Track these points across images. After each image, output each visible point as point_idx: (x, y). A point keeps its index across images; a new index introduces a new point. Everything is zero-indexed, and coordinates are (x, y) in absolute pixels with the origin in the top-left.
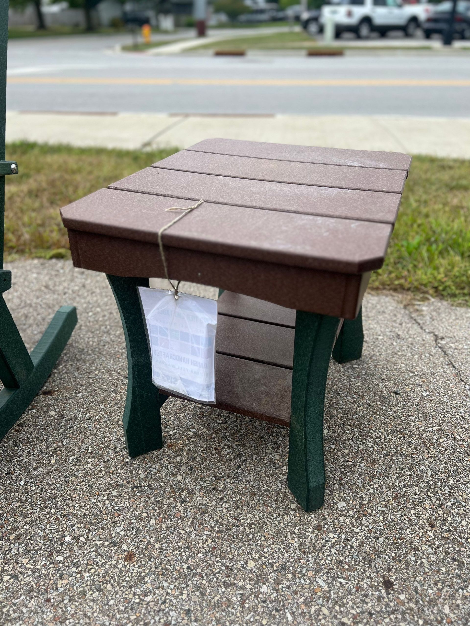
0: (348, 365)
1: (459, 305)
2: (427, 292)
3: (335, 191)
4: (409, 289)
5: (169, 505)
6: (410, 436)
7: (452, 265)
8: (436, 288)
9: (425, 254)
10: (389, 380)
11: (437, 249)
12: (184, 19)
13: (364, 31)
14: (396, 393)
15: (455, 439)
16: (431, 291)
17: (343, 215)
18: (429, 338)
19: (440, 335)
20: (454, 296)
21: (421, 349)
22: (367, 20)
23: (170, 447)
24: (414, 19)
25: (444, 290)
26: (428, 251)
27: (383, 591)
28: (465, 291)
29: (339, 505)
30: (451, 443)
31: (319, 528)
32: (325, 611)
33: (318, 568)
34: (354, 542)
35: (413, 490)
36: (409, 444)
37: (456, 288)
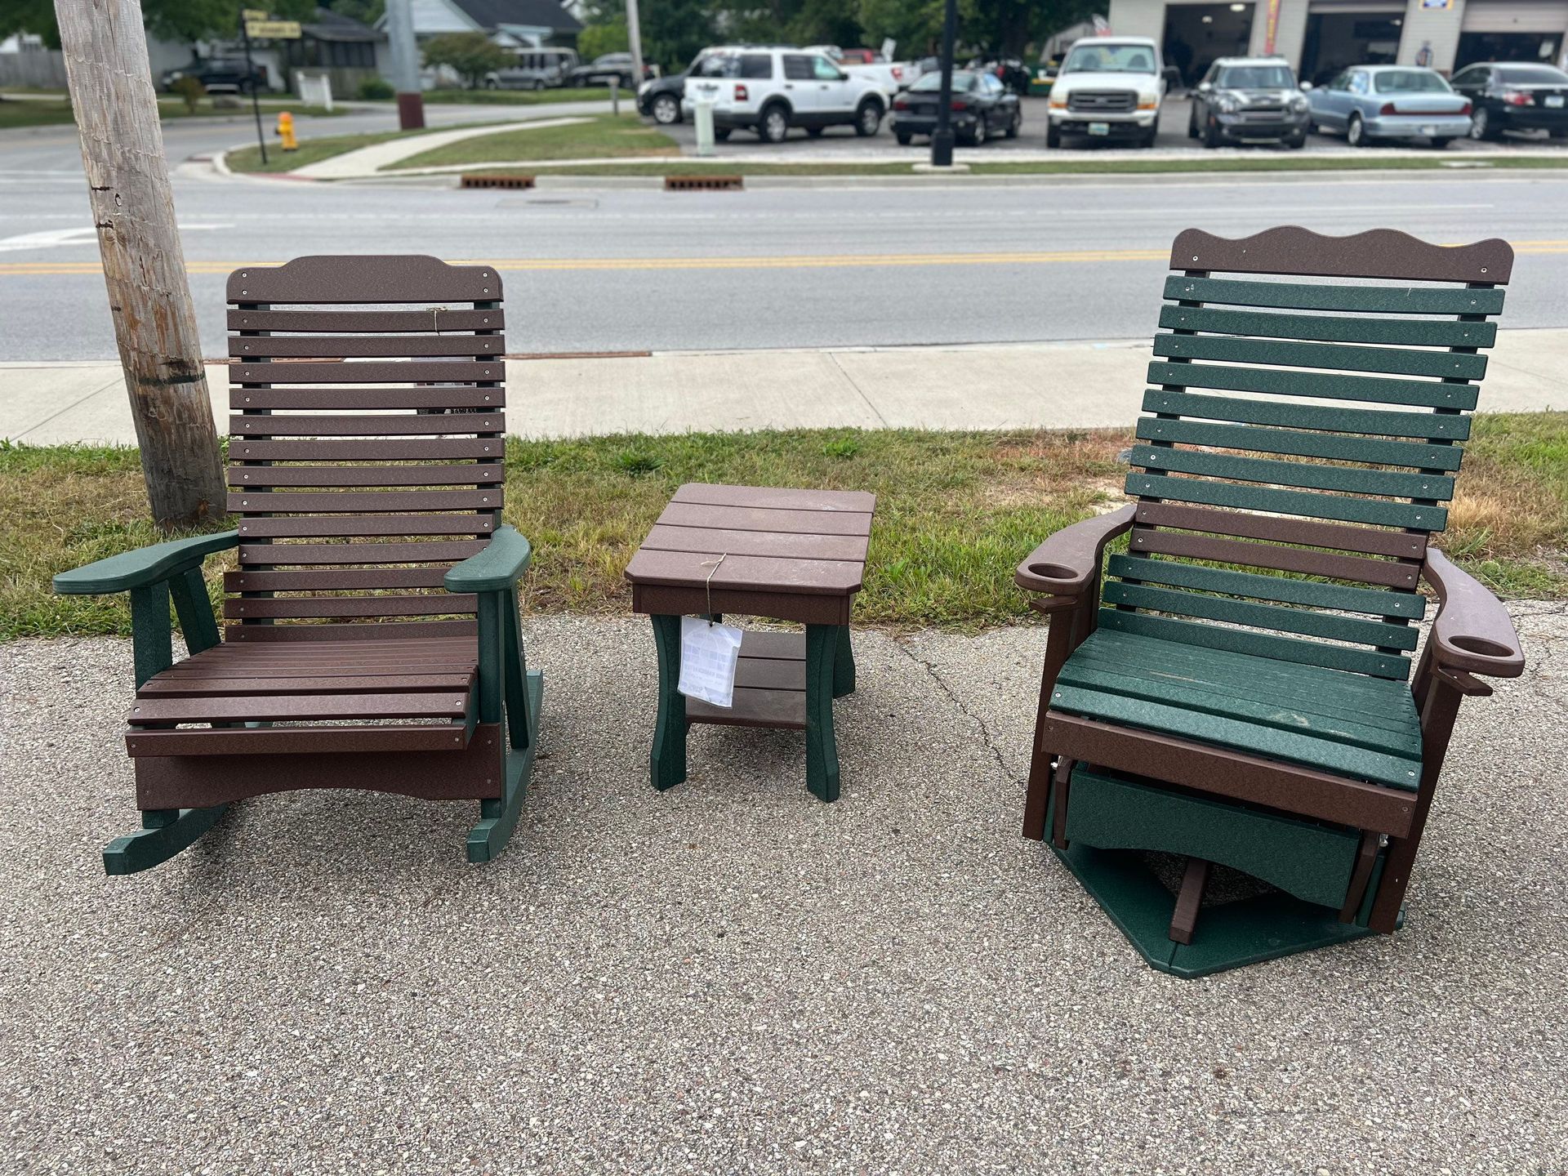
0: (843, 699)
1: (953, 632)
2: (917, 622)
3: (820, 537)
4: (897, 621)
5: (710, 815)
6: (907, 745)
7: (943, 589)
8: (926, 616)
9: (912, 579)
10: (885, 707)
11: (925, 573)
12: (353, 78)
13: (776, 127)
14: (892, 716)
15: (946, 743)
16: (922, 620)
17: (830, 557)
18: (923, 667)
19: (933, 663)
20: (947, 622)
21: (914, 678)
22: (777, 104)
23: (692, 779)
24: (872, 101)
25: (935, 617)
26: (915, 574)
27: (893, 835)
28: (958, 617)
29: (853, 796)
30: (942, 746)
31: (839, 810)
32: (852, 850)
33: (843, 831)
34: (868, 814)
35: (911, 779)
36: (907, 751)
37: (949, 614)
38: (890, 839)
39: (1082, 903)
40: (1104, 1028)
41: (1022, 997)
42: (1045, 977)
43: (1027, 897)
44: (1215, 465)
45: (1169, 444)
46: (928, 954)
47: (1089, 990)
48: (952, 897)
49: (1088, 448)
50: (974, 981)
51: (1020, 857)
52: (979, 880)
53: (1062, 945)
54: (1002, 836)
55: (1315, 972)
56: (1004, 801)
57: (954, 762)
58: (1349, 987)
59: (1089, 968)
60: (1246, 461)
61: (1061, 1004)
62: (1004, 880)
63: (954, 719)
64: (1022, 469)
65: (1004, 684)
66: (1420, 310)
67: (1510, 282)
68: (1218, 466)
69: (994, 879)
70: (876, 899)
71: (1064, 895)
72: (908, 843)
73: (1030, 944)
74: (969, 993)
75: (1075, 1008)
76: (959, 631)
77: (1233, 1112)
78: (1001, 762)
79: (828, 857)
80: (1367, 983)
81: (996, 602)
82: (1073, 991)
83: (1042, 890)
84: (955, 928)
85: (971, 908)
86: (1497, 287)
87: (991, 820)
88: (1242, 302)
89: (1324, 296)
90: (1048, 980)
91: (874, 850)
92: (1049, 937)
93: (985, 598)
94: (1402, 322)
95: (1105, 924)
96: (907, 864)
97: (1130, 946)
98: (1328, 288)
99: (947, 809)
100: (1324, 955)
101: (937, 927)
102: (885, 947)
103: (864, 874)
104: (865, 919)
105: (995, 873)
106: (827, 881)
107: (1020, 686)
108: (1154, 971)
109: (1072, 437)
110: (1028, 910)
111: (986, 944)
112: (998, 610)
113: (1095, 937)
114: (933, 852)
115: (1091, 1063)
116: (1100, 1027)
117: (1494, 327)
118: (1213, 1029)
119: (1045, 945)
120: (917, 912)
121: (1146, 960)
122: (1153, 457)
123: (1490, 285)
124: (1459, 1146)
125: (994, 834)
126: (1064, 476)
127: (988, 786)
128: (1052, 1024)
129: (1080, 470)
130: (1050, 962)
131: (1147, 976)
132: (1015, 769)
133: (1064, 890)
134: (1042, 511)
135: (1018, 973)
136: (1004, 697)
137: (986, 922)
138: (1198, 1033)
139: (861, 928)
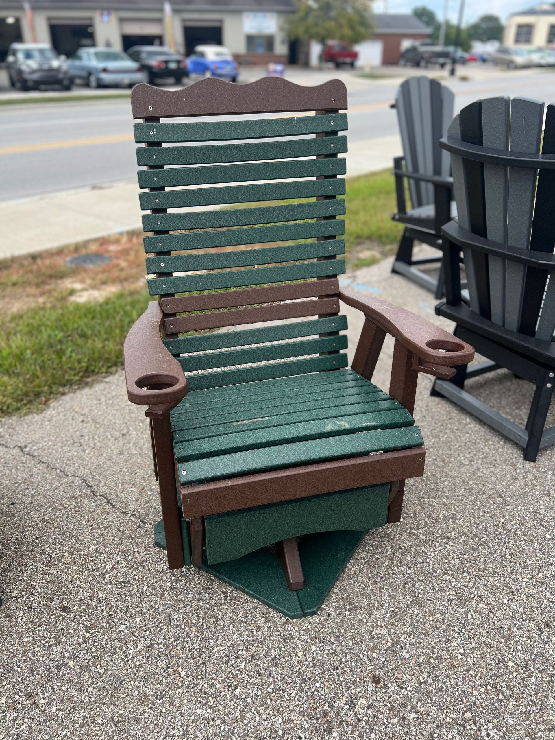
1: (26, 414)
6: (37, 524)
14: (13, 504)
15: (65, 508)
18: (16, 451)
19: (23, 445)
20: (18, 409)
21: (15, 463)
25: (8, 408)
27: (64, 614)
28: (25, 402)
29: (13, 595)
30: (63, 512)
31: (8, 616)
32: (37, 649)
33: (20, 634)
34: (34, 605)
35: (54, 553)
36: (39, 529)
37: (17, 402)
38: (64, 619)
39: (223, 592)
40: (296, 694)
41: (232, 707)
42: (237, 676)
43: (188, 611)
44: (206, 262)
45: (168, 253)
46: (147, 716)
47: (269, 667)
48: (137, 645)
49: (47, 262)
50: (192, 717)
51: (165, 578)
52: (148, 616)
53: (231, 638)
54: (144, 567)
55: (368, 563)
56: (131, 536)
57: (79, 521)
58: (389, 562)
59: (258, 646)
60: (225, 255)
61: (260, 693)
62: (165, 606)
63: (62, 484)
64: (14, 284)
65: (82, 441)
66: (304, 132)
67: (348, 107)
68: (208, 262)
69: (158, 609)
70: (80, 688)
71: (209, 593)
72: (80, 614)
73: (211, 652)
74: (195, 733)
75: (270, 690)
76: (30, 412)
77: (401, 706)
78: (112, 504)
79: (19, 669)
80: (393, 553)
81: (46, 381)
82: (260, 674)
83: (194, 598)
84: (153, 674)
85: (156, 646)
86: (340, 112)
87: (130, 558)
88: (193, 139)
89: (246, 128)
90: (240, 677)
91: (56, 639)
92: (220, 637)
93: (37, 381)
94: (295, 141)
95: (246, 601)
96: (88, 635)
97: (270, 610)
98: (247, 122)
99: (94, 565)
100: (364, 547)
101: (139, 683)
102: (110, 733)
103: (58, 668)
104: (79, 715)
105: (156, 602)
106: (29, 695)
107: (93, 438)
108: (295, 620)
109: (34, 257)
110: (194, 621)
111: (183, 674)
112: (50, 387)
113: (246, 617)
114: (102, 611)
115: (307, 733)
116: (293, 695)
117: (345, 138)
118: (351, 644)
119: (221, 646)
120: (118, 678)
121: (286, 615)
122: (162, 265)
123: (336, 111)
124: (502, 640)
125: (137, 569)
126: (43, 283)
127: (113, 530)
128: (264, 717)
129: (51, 277)
130: (232, 658)
131: (293, 627)
132: (124, 505)
133: (207, 588)
134: (44, 309)
135: (218, 685)
136: (87, 451)
137: (172, 653)
138: (346, 654)
139: (82, 726)
